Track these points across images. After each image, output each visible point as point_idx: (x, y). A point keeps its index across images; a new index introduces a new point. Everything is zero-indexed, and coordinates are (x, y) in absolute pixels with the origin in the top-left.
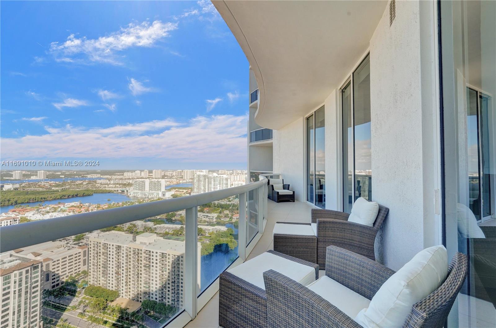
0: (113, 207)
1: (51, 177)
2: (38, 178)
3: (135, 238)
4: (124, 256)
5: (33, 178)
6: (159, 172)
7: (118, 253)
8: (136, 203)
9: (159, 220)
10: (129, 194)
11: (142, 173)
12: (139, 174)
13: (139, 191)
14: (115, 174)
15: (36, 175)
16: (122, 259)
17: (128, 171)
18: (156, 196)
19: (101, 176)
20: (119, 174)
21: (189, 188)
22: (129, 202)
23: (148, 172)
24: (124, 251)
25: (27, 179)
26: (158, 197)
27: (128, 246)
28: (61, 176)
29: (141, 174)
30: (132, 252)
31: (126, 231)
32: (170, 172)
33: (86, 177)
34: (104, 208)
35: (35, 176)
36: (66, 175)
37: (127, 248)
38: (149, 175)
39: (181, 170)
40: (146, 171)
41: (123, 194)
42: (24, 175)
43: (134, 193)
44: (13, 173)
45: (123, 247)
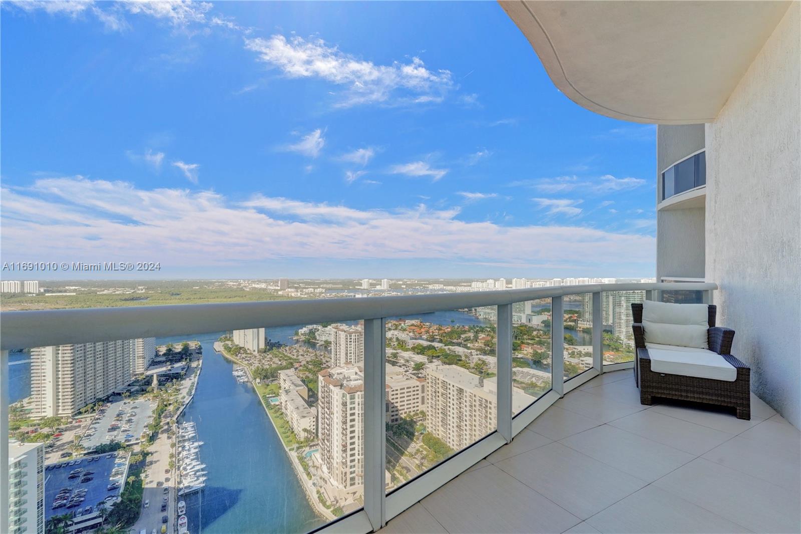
0: (457, 331)
1: (394, 287)
2: (382, 288)
3: (483, 382)
4: (468, 404)
5: (378, 287)
6: (523, 282)
7: (460, 398)
8: (488, 329)
9: (522, 360)
10: (478, 315)
11: (497, 283)
12: (493, 285)
13: (492, 311)
14: (461, 284)
15: (381, 285)
16: (465, 408)
17: (477, 281)
18: (517, 320)
19: (444, 287)
20: (465, 284)
21: (575, 311)
22: (477, 326)
23: (505, 281)
24: (466, 399)
25: (373, 289)
26: (519, 323)
27: (472, 392)
28: (402, 286)
29: (495, 284)
30: (477, 403)
31: (473, 368)
32: (541, 283)
33: (427, 287)
34: (446, 331)
35: (379, 286)
36: (407, 285)
37: (471, 395)
38: (506, 287)
39: (559, 279)
40: (502, 280)
41: (470, 313)
42: (371, 284)
43: (485, 313)
44: (362, 282)
45: (466, 392)
